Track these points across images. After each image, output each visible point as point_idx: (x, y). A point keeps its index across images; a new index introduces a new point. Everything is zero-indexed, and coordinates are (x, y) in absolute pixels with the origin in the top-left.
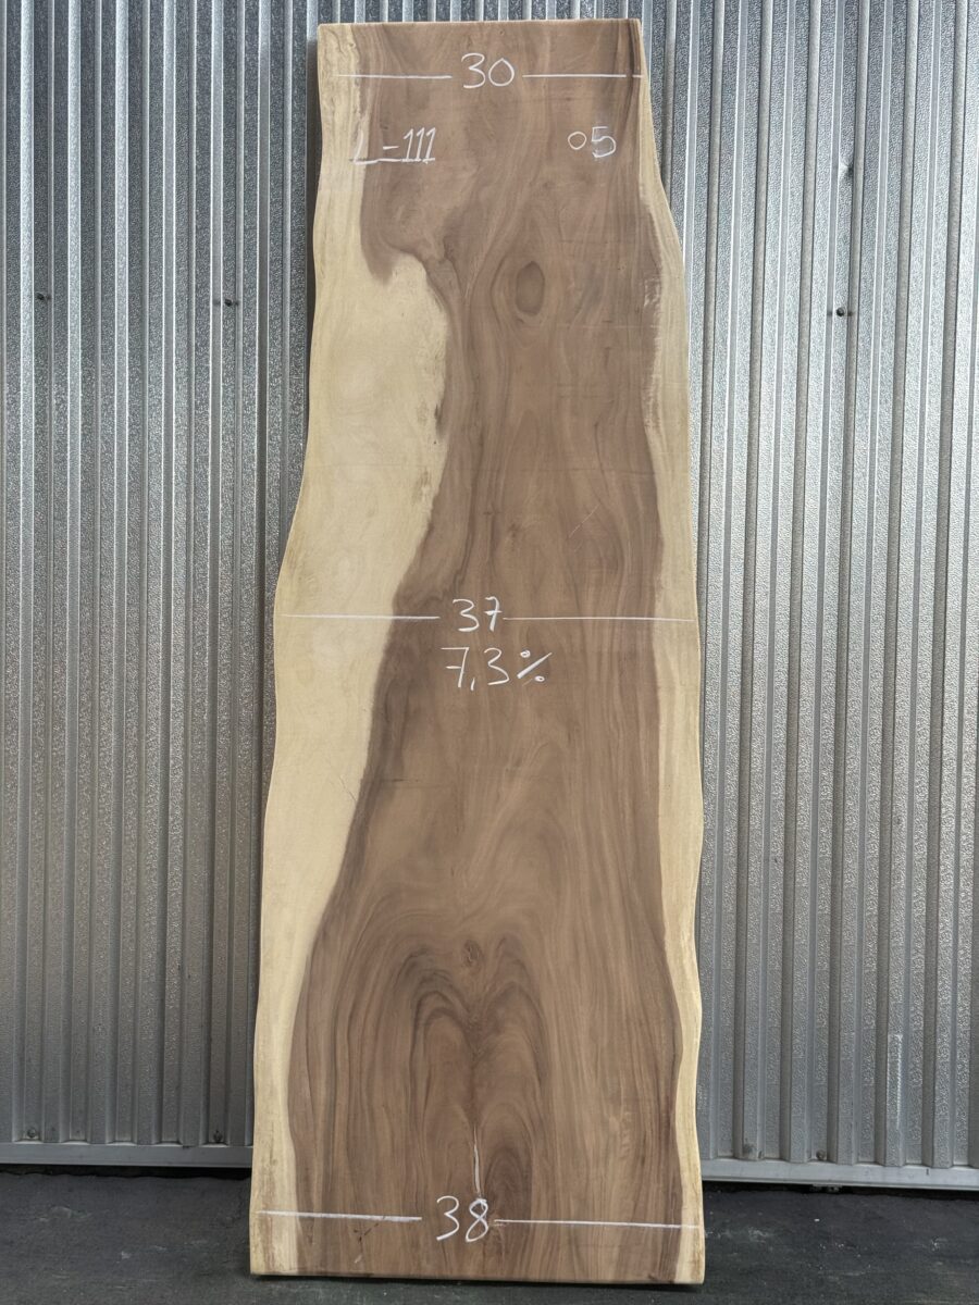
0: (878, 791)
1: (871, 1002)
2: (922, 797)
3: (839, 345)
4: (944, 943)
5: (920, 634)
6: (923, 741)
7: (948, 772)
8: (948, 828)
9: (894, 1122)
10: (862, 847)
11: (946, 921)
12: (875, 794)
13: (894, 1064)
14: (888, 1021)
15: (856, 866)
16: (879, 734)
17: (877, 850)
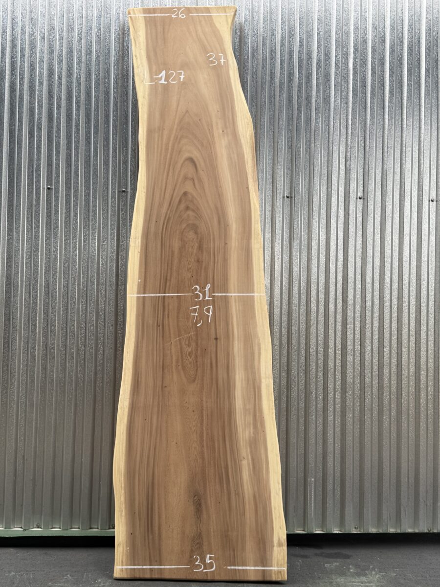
0: (304, 381)
1: (302, 466)
2: (321, 383)
3: (287, 209)
4: (330, 441)
5: (319, 320)
6: (321, 362)
7: (331, 374)
8: (331, 395)
9: (311, 514)
10: (298, 403)
11: (330, 433)
12: (302, 382)
13: (311, 491)
14: (308, 474)
15: (296, 411)
16: (304, 359)
17: (303, 404)
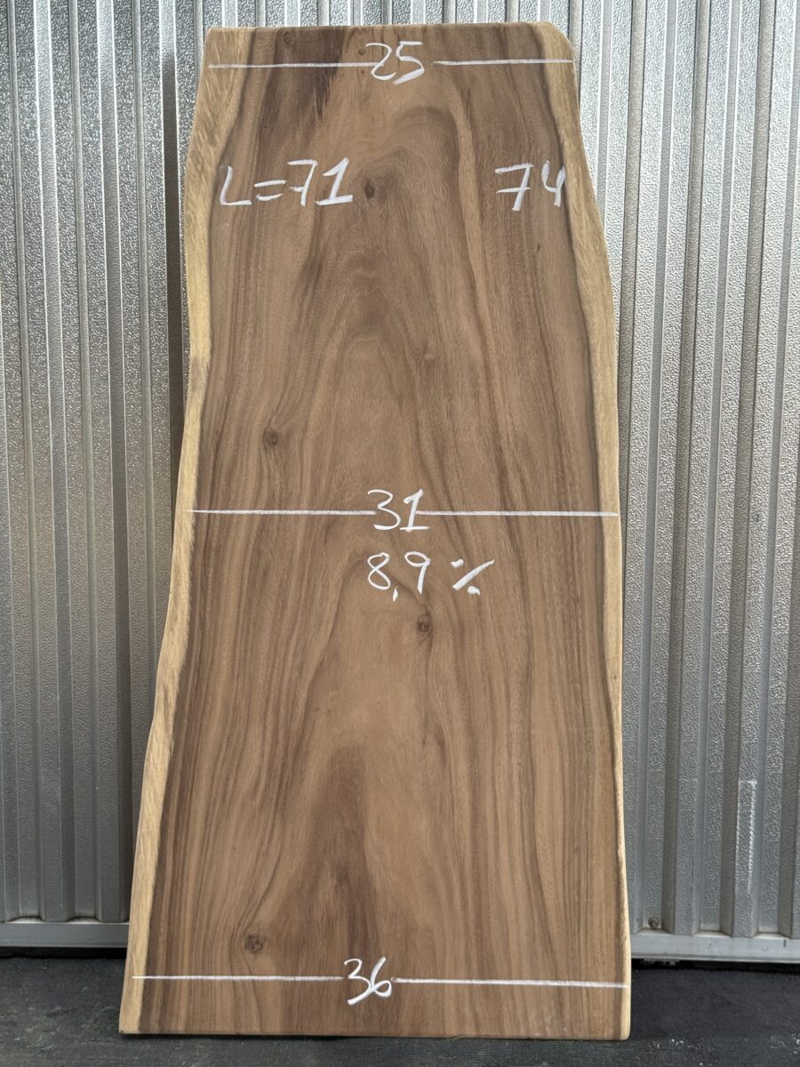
0: (732, 480)
1: (718, 740)
9: (744, 885)
10: (711, 550)
12: (728, 482)
13: (746, 816)
14: (738, 765)
15: (703, 575)
16: (735, 406)
17: (729, 553)
